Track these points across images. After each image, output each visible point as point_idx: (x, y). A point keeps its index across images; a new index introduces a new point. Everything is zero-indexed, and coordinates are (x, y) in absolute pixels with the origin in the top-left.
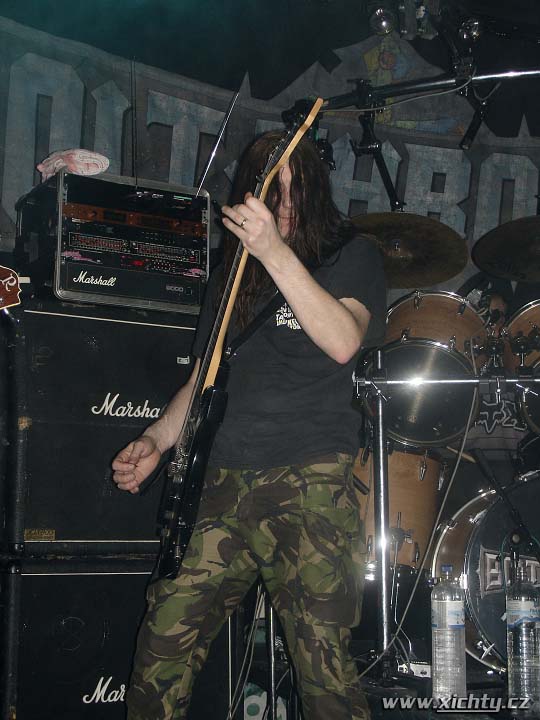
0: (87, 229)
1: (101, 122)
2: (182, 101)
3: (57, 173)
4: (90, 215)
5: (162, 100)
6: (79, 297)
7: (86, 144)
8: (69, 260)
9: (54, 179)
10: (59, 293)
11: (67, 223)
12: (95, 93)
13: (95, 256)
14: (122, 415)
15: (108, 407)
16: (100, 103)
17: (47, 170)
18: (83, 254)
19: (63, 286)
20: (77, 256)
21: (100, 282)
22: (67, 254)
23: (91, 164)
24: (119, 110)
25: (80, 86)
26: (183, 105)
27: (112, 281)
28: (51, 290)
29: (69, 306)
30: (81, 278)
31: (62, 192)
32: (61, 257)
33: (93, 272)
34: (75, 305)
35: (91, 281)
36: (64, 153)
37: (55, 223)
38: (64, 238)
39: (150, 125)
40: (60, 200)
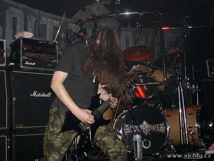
0: (27, 51)
1: (29, 24)
2: (49, 19)
3: (20, 38)
4: (29, 48)
5: (44, 19)
6: (26, 68)
7: (26, 30)
8: (24, 59)
9: (19, 39)
10: (21, 67)
11: (23, 50)
12: (27, 17)
13: (30, 58)
14: (38, 96)
15: (34, 94)
16: (28, 19)
17: (17, 36)
18: (27, 57)
19: (23, 65)
20: (26, 58)
21: (31, 64)
22: (23, 57)
23: (28, 35)
24: (34, 21)
25: (24, 15)
26: (49, 20)
27: (34, 64)
28: (20, 66)
29: (24, 70)
30: (27, 63)
31: (22, 42)
32: (22, 58)
33: (30, 62)
34: (25, 70)
35: (29, 64)
36: (22, 33)
37: (20, 50)
38: (22, 53)
39: (41, 25)
40: (21, 44)
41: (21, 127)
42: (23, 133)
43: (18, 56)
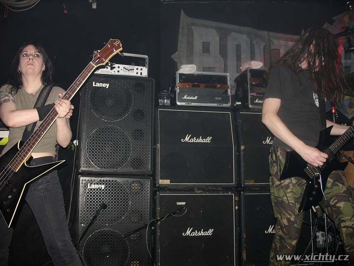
0: (257, 85)
1: (257, 51)
2: (282, 41)
3: (247, 69)
4: (258, 81)
5: (275, 42)
6: (256, 107)
7: (253, 58)
8: (252, 96)
9: (246, 71)
10: (250, 106)
11: (251, 84)
12: (254, 42)
13: (260, 94)
14: (273, 143)
15: (268, 141)
16: (255, 45)
17: (243, 68)
18: (257, 94)
19: (251, 104)
20: (255, 94)
22: (252, 94)
23: (257, 65)
24: (262, 47)
25: (249, 40)
26: (282, 42)
28: (248, 105)
29: (253, 110)
30: (257, 101)
31: (249, 74)
32: (250, 95)
33: (260, 99)
34: (255, 110)
35: (260, 102)
36: (248, 63)
37: (247, 85)
38: (250, 89)
39: (273, 49)
40: (248, 77)
41: (251, 183)
42: (255, 191)
43: (245, 92)
